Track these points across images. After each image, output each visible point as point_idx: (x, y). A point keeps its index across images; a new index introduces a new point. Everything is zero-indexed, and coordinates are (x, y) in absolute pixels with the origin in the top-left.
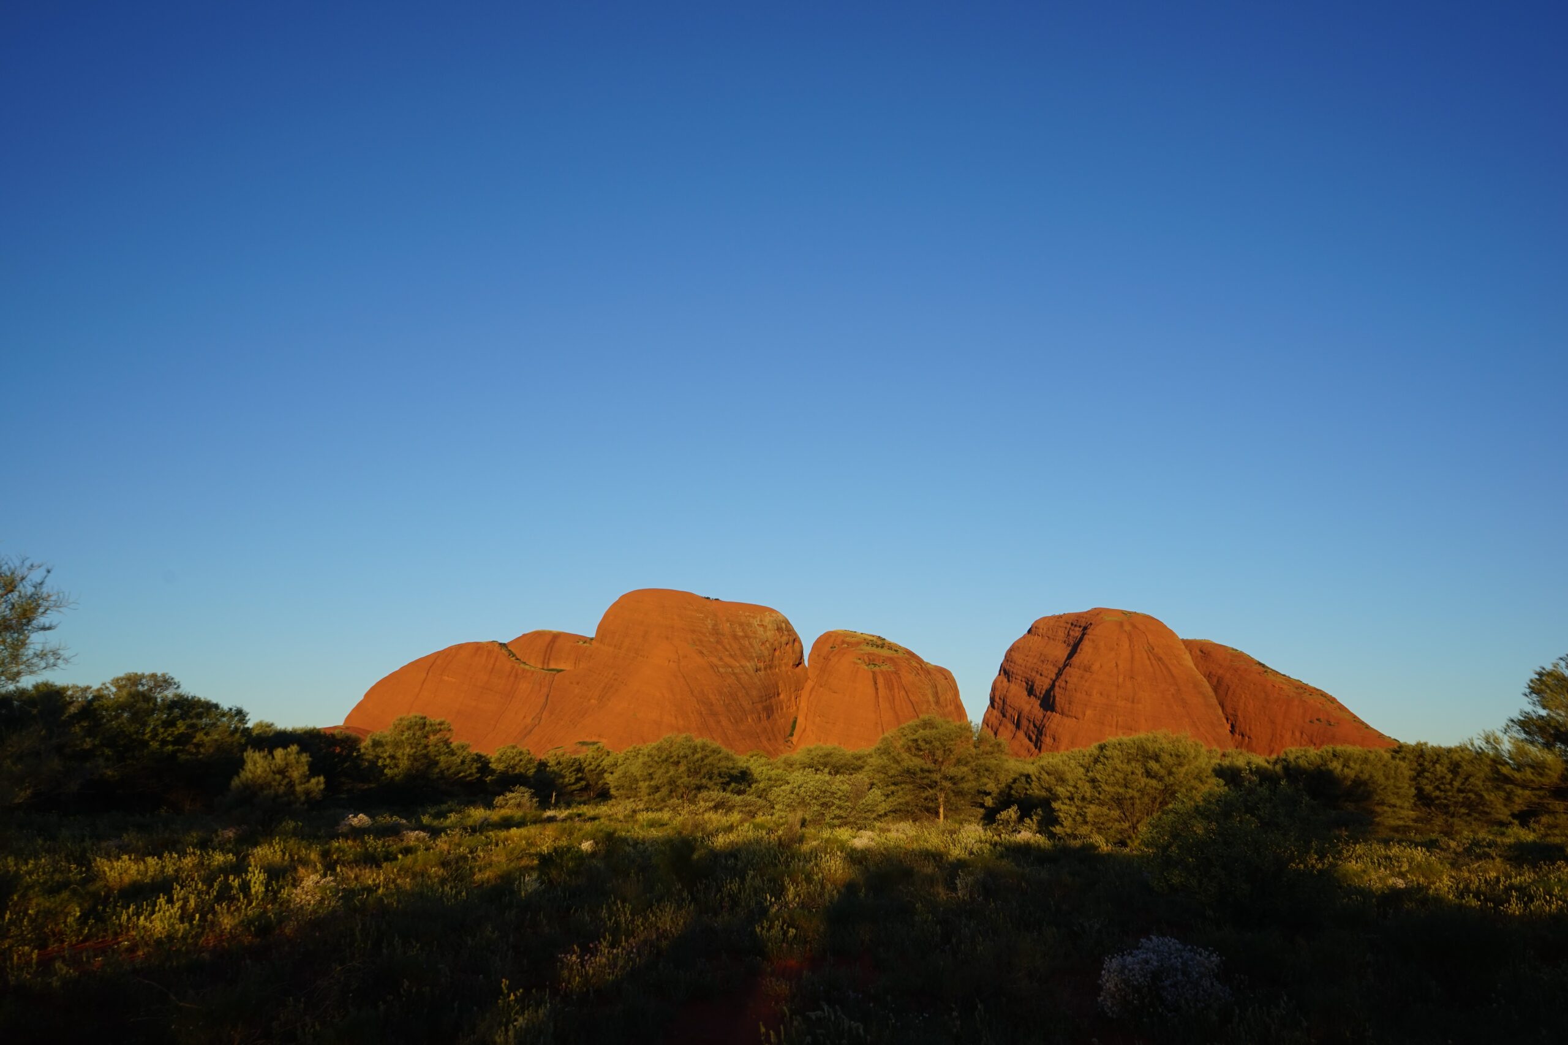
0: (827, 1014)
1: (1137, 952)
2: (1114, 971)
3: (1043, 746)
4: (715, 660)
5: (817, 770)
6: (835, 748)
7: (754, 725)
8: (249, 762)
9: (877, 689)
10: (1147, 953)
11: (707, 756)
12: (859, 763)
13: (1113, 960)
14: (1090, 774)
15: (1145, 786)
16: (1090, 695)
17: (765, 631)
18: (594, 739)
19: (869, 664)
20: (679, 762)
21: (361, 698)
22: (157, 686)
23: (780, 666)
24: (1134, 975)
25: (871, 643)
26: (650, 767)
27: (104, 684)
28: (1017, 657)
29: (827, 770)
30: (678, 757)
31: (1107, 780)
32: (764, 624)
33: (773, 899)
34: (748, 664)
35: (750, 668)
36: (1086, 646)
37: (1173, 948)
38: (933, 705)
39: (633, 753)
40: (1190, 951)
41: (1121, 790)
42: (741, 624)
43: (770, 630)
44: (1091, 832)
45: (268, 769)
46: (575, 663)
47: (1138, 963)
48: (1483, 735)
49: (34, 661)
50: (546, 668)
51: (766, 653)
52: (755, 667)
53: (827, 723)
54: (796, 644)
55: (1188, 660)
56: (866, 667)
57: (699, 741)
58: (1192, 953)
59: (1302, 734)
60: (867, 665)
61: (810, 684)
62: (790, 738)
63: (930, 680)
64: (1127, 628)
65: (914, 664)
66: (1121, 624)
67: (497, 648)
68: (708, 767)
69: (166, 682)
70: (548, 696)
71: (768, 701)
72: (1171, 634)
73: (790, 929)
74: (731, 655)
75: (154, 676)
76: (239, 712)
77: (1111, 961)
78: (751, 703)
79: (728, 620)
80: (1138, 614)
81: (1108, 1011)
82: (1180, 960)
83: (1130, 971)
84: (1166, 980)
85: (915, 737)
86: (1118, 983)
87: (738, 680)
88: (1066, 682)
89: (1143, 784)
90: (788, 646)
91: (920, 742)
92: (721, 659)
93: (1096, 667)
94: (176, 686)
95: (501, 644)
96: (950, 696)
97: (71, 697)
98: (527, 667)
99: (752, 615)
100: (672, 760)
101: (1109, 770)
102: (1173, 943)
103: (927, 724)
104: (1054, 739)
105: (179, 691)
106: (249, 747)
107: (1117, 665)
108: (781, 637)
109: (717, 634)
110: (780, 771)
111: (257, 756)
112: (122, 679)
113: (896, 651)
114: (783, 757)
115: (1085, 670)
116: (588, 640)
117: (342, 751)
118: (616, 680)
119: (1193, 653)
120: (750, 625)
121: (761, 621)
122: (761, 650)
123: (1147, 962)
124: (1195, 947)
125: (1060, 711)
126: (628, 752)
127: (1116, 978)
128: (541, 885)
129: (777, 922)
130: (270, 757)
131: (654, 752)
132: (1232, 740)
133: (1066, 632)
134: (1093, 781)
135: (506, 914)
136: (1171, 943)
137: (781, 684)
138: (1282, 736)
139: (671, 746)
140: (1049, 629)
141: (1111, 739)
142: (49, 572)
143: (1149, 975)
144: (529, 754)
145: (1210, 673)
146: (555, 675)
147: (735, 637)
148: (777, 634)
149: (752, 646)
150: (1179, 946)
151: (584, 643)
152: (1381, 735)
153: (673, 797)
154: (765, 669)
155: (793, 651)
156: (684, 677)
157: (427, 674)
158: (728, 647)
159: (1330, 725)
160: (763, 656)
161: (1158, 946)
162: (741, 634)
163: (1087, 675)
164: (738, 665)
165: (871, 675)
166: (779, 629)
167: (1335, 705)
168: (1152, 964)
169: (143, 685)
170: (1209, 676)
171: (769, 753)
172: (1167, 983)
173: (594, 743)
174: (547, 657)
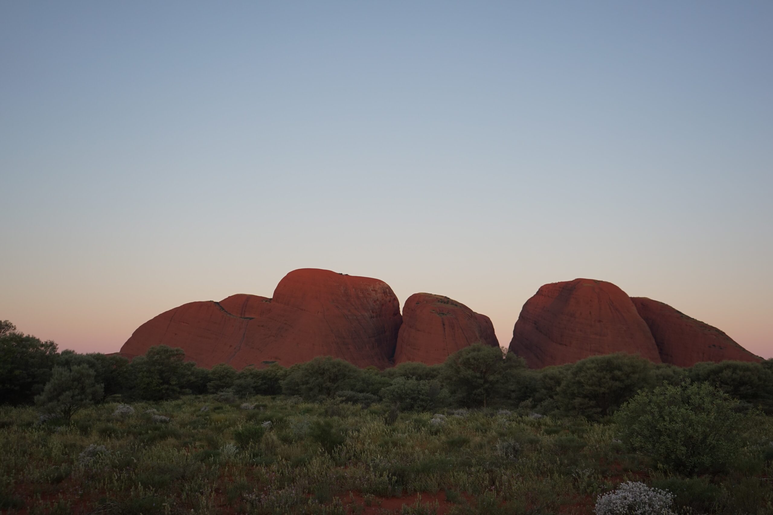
1: (619, 492)
2: (604, 504)
3: (546, 362)
4: (346, 312)
5: (408, 377)
6: (419, 364)
7: (370, 351)
8: (55, 373)
9: (445, 329)
10: (625, 492)
11: (341, 369)
12: (435, 373)
13: (603, 497)
14: (577, 378)
15: (612, 385)
16: (574, 331)
17: (376, 294)
18: (273, 360)
19: (440, 313)
20: (324, 373)
21: (130, 336)
23: (386, 315)
24: (617, 507)
25: (441, 300)
26: (307, 376)
28: (530, 309)
29: (414, 377)
30: (324, 369)
31: (587, 382)
32: (376, 289)
33: (382, 458)
34: (366, 314)
35: (367, 316)
36: (572, 302)
37: (642, 489)
38: (479, 338)
39: (296, 368)
40: (654, 491)
41: (597, 388)
42: (362, 290)
43: (379, 293)
45: (69, 378)
46: (261, 314)
47: (620, 499)
50: (243, 317)
51: (377, 307)
52: (370, 316)
53: (414, 349)
54: (395, 301)
55: (634, 309)
56: (438, 316)
57: (336, 361)
58: (655, 493)
59: (703, 354)
60: (438, 314)
61: (404, 326)
62: (392, 358)
63: (476, 323)
64: (597, 290)
65: (467, 313)
66: (593, 288)
67: (213, 304)
68: (342, 376)
69: (7, 326)
70: (244, 334)
71: (378, 336)
72: (624, 294)
73: (393, 477)
74: (356, 309)
76: (52, 344)
77: (601, 497)
78: (367, 337)
79: (353, 287)
80: (604, 282)
82: (647, 497)
83: (614, 504)
84: (638, 510)
85: (468, 357)
86: (607, 512)
87: (360, 323)
88: (559, 323)
89: (610, 384)
90: (390, 303)
91: (471, 360)
92: (349, 311)
93: (578, 314)
94: (13, 328)
95: (215, 302)
96: (489, 332)
98: (231, 316)
99: (368, 283)
100: (320, 372)
102: (643, 486)
103: (475, 350)
104: (552, 358)
105: (16, 331)
106: (57, 366)
107: (590, 313)
108: (386, 297)
109: (347, 296)
110: (386, 378)
111: (61, 370)
113: (456, 305)
115: (571, 316)
116: (269, 300)
117: (117, 368)
118: (286, 324)
119: (637, 305)
120: (367, 290)
121: (374, 287)
122: (374, 305)
123: (625, 498)
124: (657, 489)
125: (556, 341)
126: (292, 367)
127: (604, 509)
128: (236, 450)
129: (385, 472)
131: (309, 367)
132: (661, 358)
133: (560, 294)
134: (579, 382)
136: (641, 486)
137: (386, 326)
138: (691, 356)
139: (319, 364)
140: (549, 292)
143: (626, 507)
146: (248, 321)
147: (358, 297)
148: (384, 295)
149: (368, 303)
150: (647, 488)
151: (266, 301)
153: (320, 394)
154: (377, 317)
155: (394, 306)
156: (327, 322)
157: (171, 321)
158: (354, 304)
159: (721, 349)
160: (375, 309)
161: (632, 488)
162: (361, 295)
163: (572, 319)
164: (360, 314)
165: (441, 320)
166: (385, 293)
167: (724, 337)
168: (629, 500)
170: (647, 319)
172: (639, 512)
173: (273, 363)
174: (243, 311)
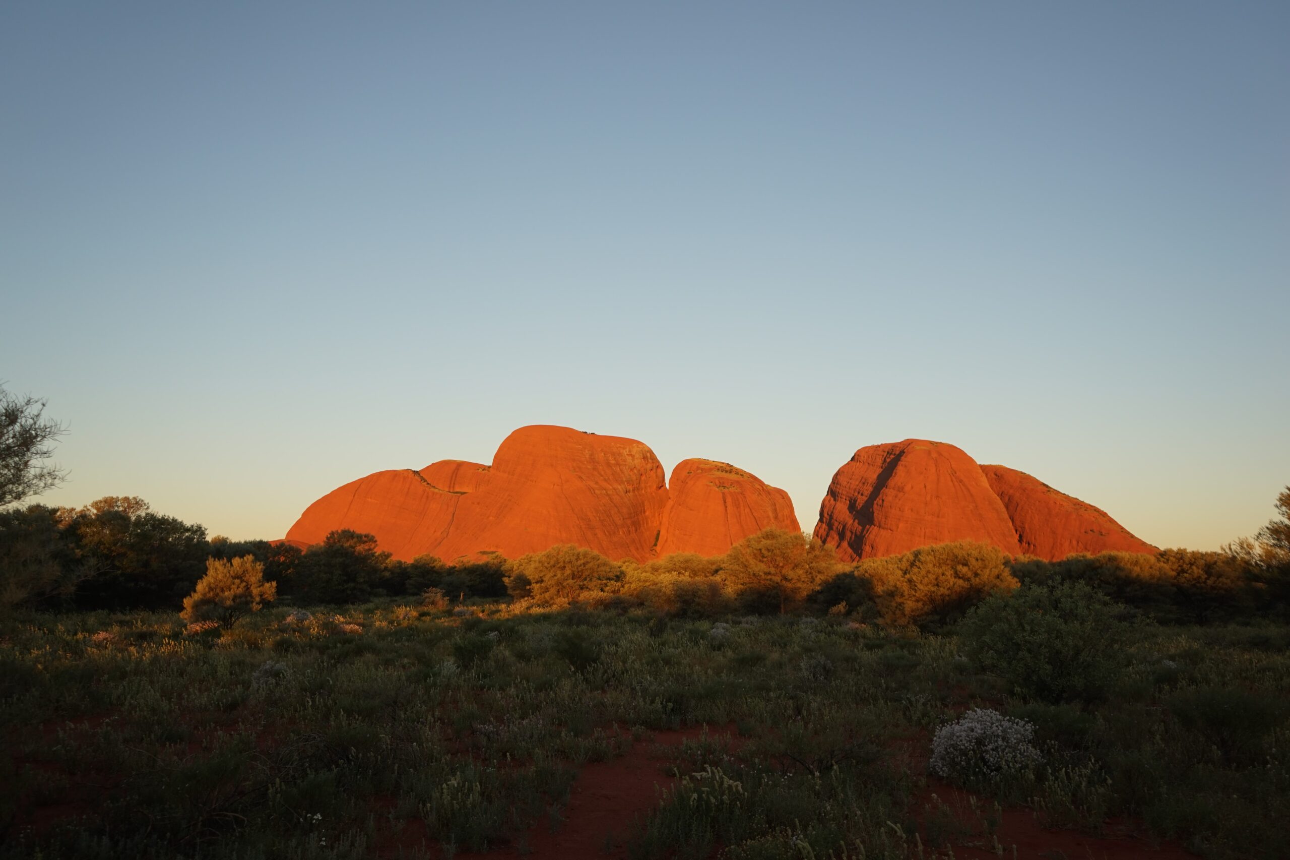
0: (710, 774)
1: (964, 722)
2: (945, 738)
3: (863, 552)
4: (592, 484)
5: (679, 573)
6: (693, 556)
7: (624, 538)
8: (211, 569)
9: (726, 507)
10: (972, 722)
11: (588, 562)
12: (715, 567)
13: (943, 728)
14: (908, 576)
15: (954, 585)
16: (903, 511)
17: (633, 460)
18: (493, 549)
19: (720, 486)
20: (565, 567)
21: (299, 516)
22: (130, 507)
23: (646, 487)
24: (961, 741)
25: (721, 469)
26: (541, 571)
27: (86, 507)
28: (843, 480)
29: (687, 574)
30: (564, 562)
31: (921, 581)
32: (632, 453)
34: (619, 487)
35: (621, 489)
36: (900, 470)
37: (994, 718)
38: (773, 520)
39: (526, 561)
40: (1009, 721)
41: (933, 589)
42: (613, 454)
43: (637, 459)
44: (909, 623)
45: (228, 575)
46: (476, 487)
47: (965, 731)
48: (1238, 542)
49: (34, 482)
50: (451, 491)
51: (634, 478)
52: (625, 490)
53: (685, 535)
54: (659, 470)
55: (984, 482)
56: (717, 489)
57: (582, 550)
58: (1011, 723)
59: (1078, 542)
60: (718, 487)
61: (670, 503)
62: (654, 547)
63: (770, 499)
64: (934, 455)
65: (757, 486)
66: (929, 453)
67: (411, 474)
68: (589, 571)
69: (138, 504)
70: (454, 514)
71: (636, 517)
72: (971, 460)
73: (668, 704)
74: (605, 480)
75: (126, 499)
76: (199, 528)
77: (941, 729)
78: (622, 519)
79: (602, 451)
80: (943, 444)
81: (939, 770)
82: (1001, 728)
83: (958, 737)
84: (989, 745)
85: (759, 547)
86: (948, 748)
87: (611, 500)
88: (883, 500)
89: (952, 583)
90: (652, 472)
91: (763, 551)
92: (597, 483)
93: (907, 488)
94: (146, 507)
95: (414, 471)
96: (786, 512)
97: (60, 517)
98: (436, 490)
99: (622, 446)
100: (559, 565)
101: (923, 572)
102: (996, 715)
103: (769, 536)
104: (872, 548)
105: (149, 511)
106: (210, 557)
107: (925, 487)
108: (647, 464)
109: (594, 462)
110: (648, 574)
111: (218, 564)
112: (101, 502)
113: (742, 475)
114: (650, 563)
115: (899, 491)
116: (487, 468)
117: (286, 560)
118: (510, 500)
119: (989, 476)
120: (620, 454)
121: (630, 451)
122: (629, 475)
123: (972, 730)
124: (1013, 718)
125: (878, 525)
126: (521, 559)
127: (945, 743)
128: (457, 669)
129: (657, 698)
130: (228, 565)
131: (544, 559)
132: (1020, 547)
133: (883, 459)
134: (910, 581)
135: (432, 692)
136: (992, 715)
137: (646, 503)
138: (1061, 545)
139: (558, 554)
140: (869, 457)
141: (925, 547)
142: (44, 405)
143: (973, 741)
144: (440, 561)
145: (1003, 492)
146: (459, 497)
147: (608, 464)
148: (643, 461)
149: (623, 472)
150: (1000, 717)
151: (483, 470)
152: (1144, 544)
153: (560, 596)
154: (634, 490)
155: (657, 476)
156: (566, 498)
157: (354, 496)
158: (603, 473)
159: (1102, 535)
160: (632, 480)
161: (982, 717)
162: (613, 462)
163: (901, 494)
164: (611, 487)
165: (721, 495)
166: (645, 458)
167: (1106, 519)
168: (976, 732)
169: (118, 507)
170: (1001, 495)
171: (637, 560)
172: (990, 747)
173: (493, 553)
174: (453, 483)
